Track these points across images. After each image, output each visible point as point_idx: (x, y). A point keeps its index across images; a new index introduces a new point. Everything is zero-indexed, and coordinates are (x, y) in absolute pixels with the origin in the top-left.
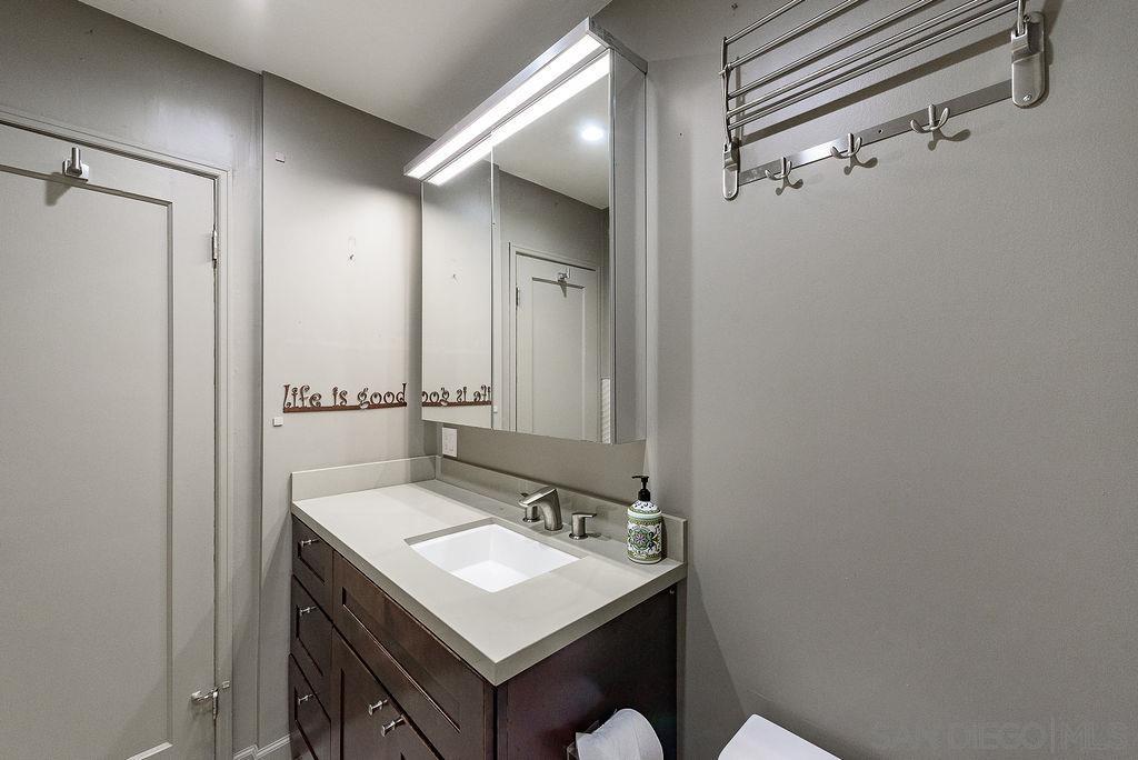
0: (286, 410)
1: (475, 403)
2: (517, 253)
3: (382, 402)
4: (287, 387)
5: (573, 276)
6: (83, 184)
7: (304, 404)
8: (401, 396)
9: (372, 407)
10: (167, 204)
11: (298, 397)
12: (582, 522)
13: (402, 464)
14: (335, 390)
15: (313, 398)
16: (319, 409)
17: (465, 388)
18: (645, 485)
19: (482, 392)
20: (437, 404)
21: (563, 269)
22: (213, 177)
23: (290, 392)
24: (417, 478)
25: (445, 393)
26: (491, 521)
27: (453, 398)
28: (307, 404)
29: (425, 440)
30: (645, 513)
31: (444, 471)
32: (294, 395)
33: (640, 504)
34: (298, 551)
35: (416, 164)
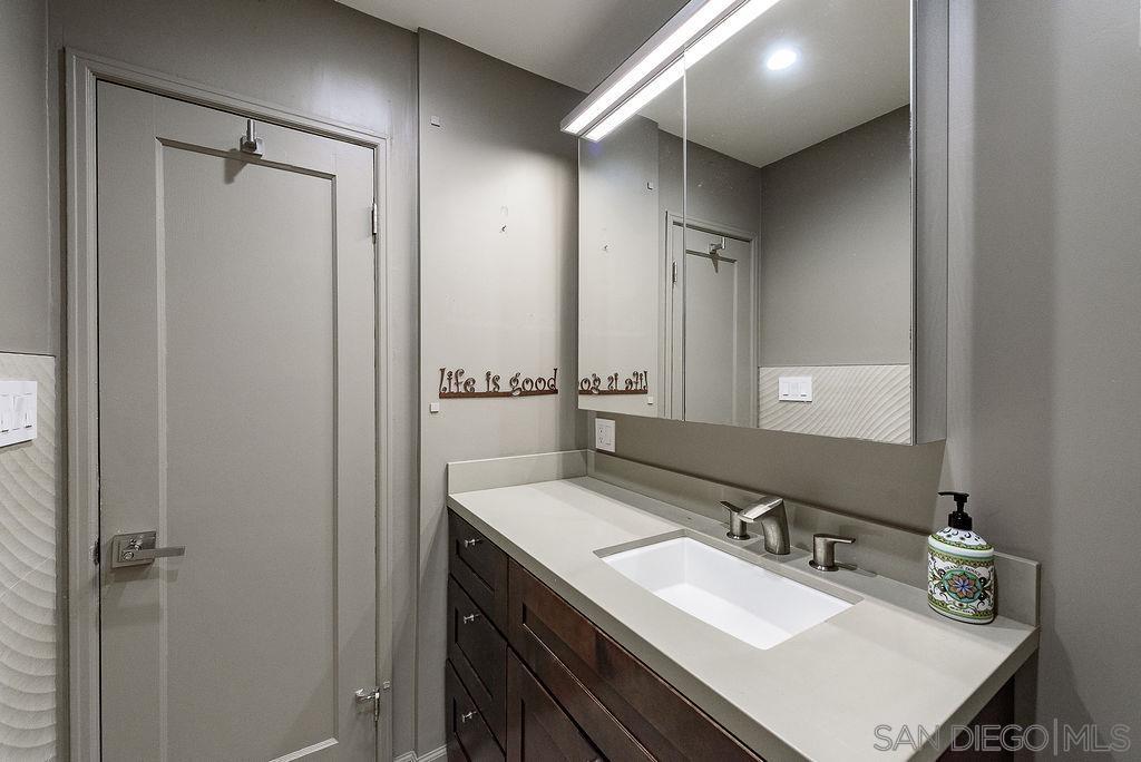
0: (442, 396)
1: (627, 392)
2: (675, 223)
3: (534, 389)
4: (443, 371)
5: (727, 248)
6: (258, 160)
7: (459, 389)
8: (552, 382)
9: (524, 393)
10: (331, 177)
11: (453, 381)
12: (830, 548)
13: (553, 458)
14: (488, 374)
15: (467, 383)
16: (472, 395)
17: (616, 375)
18: (960, 506)
19: (634, 380)
20: (588, 393)
21: (715, 239)
22: (373, 146)
23: (446, 377)
24: (569, 475)
25: (597, 380)
26: (682, 534)
27: (604, 386)
28: (462, 389)
29: (578, 432)
30: (967, 547)
31: (598, 467)
32: (450, 379)
33: (957, 535)
34: (456, 548)
35: (573, 118)
